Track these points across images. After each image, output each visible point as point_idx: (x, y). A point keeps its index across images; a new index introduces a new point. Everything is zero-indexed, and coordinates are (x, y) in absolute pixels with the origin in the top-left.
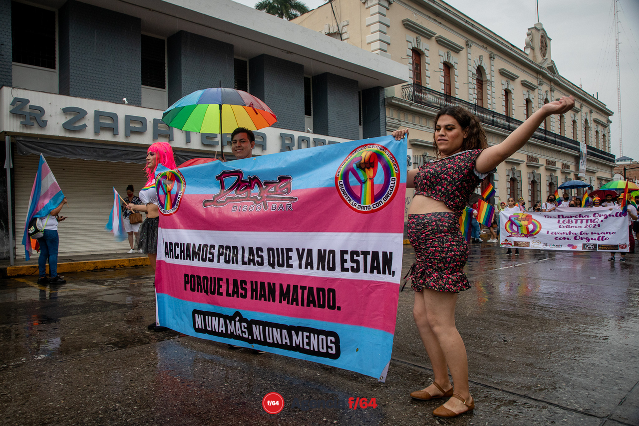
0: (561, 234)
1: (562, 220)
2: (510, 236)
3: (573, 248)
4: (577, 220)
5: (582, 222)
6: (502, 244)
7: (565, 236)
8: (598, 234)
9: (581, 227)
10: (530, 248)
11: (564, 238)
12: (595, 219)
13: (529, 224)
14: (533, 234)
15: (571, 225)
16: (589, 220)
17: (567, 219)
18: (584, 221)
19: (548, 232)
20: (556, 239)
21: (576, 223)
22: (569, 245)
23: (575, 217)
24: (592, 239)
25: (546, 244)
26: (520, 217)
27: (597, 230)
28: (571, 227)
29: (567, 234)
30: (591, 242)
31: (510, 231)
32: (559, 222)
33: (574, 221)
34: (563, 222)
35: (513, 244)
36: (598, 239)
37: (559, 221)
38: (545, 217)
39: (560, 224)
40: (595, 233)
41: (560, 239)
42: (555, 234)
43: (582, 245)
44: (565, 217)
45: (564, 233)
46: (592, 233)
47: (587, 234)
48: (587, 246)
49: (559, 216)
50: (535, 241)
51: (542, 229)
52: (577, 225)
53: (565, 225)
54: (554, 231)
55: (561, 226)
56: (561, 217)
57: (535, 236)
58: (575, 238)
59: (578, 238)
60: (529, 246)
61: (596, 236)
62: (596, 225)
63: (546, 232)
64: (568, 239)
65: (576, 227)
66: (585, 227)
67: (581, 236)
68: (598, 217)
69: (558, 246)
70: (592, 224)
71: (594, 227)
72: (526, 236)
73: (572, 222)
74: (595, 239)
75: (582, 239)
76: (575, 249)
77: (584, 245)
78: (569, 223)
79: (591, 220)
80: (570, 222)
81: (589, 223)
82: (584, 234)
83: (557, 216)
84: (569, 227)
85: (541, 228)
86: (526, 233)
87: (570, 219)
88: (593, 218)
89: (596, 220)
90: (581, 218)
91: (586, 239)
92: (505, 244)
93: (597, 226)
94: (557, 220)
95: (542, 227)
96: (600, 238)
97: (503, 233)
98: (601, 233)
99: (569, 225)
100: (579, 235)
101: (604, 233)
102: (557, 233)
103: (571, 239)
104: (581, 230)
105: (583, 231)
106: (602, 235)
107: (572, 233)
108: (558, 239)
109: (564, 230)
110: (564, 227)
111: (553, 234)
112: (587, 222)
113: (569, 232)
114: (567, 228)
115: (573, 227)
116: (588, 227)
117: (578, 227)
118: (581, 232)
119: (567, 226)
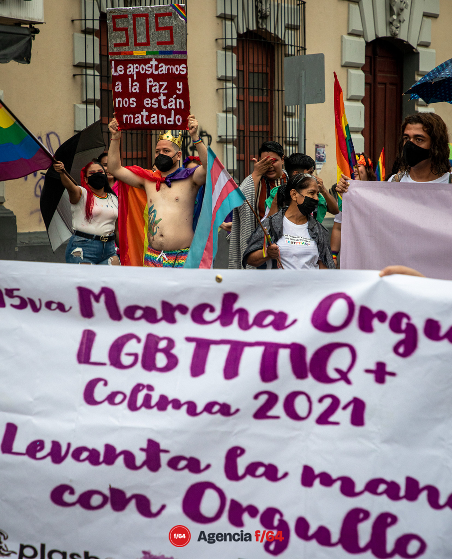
1: (105, 335)
4: (202, 346)
7: (119, 476)
8: (348, 487)
9: (225, 410)
11: (118, 500)
12: (329, 349)
15: (162, 385)
16: (284, 356)
17: (142, 329)
21: (198, 368)
23: (198, 315)
24: (302, 528)
28: (163, 403)
29: (130, 461)
30: (300, 556)
32: (84, 356)
33: (185, 353)
34: (115, 355)
36: (349, 542)
37: (87, 341)
39: (89, 373)
40: (326, 480)
41: (85, 501)
42: (57, 455)
44: (130, 312)
45: (111, 454)
46: (308, 477)
47: (272, 473)
49: (85, 300)
52: (201, 389)
53: (125, 381)
54: (50, 428)
55: (100, 392)
56: (99, 307)
58: (191, 506)
62: (335, 404)
64: (144, 506)
65: (192, 409)
66: (261, 414)
67: (237, 491)
68: (353, 334)
70: (310, 385)
71: (323, 419)
73: (173, 362)
78: (149, 364)
79: (297, 350)
80: (161, 360)
81: (286, 382)
82: (251, 469)
84: (147, 403)
87: (162, 329)
88: (313, 340)
89: (339, 360)
90: (234, 332)
93: (343, 416)
94: (71, 332)
96: (365, 532)
98: (372, 486)
99: (150, 388)
100: (216, 475)
101: (392, 491)
102: (69, 445)
103: (163, 507)
104: (228, 433)
105: (243, 451)
106: (377, 504)
107: (164, 458)
108: (73, 504)
109: (114, 430)
110: (119, 398)
111: (39, 455)
112: (268, 371)
113: (142, 449)
114: (133, 406)
115: (170, 407)
116: (277, 417)
117: (209, 408)
118: (234, 454)
119: (137, 388)
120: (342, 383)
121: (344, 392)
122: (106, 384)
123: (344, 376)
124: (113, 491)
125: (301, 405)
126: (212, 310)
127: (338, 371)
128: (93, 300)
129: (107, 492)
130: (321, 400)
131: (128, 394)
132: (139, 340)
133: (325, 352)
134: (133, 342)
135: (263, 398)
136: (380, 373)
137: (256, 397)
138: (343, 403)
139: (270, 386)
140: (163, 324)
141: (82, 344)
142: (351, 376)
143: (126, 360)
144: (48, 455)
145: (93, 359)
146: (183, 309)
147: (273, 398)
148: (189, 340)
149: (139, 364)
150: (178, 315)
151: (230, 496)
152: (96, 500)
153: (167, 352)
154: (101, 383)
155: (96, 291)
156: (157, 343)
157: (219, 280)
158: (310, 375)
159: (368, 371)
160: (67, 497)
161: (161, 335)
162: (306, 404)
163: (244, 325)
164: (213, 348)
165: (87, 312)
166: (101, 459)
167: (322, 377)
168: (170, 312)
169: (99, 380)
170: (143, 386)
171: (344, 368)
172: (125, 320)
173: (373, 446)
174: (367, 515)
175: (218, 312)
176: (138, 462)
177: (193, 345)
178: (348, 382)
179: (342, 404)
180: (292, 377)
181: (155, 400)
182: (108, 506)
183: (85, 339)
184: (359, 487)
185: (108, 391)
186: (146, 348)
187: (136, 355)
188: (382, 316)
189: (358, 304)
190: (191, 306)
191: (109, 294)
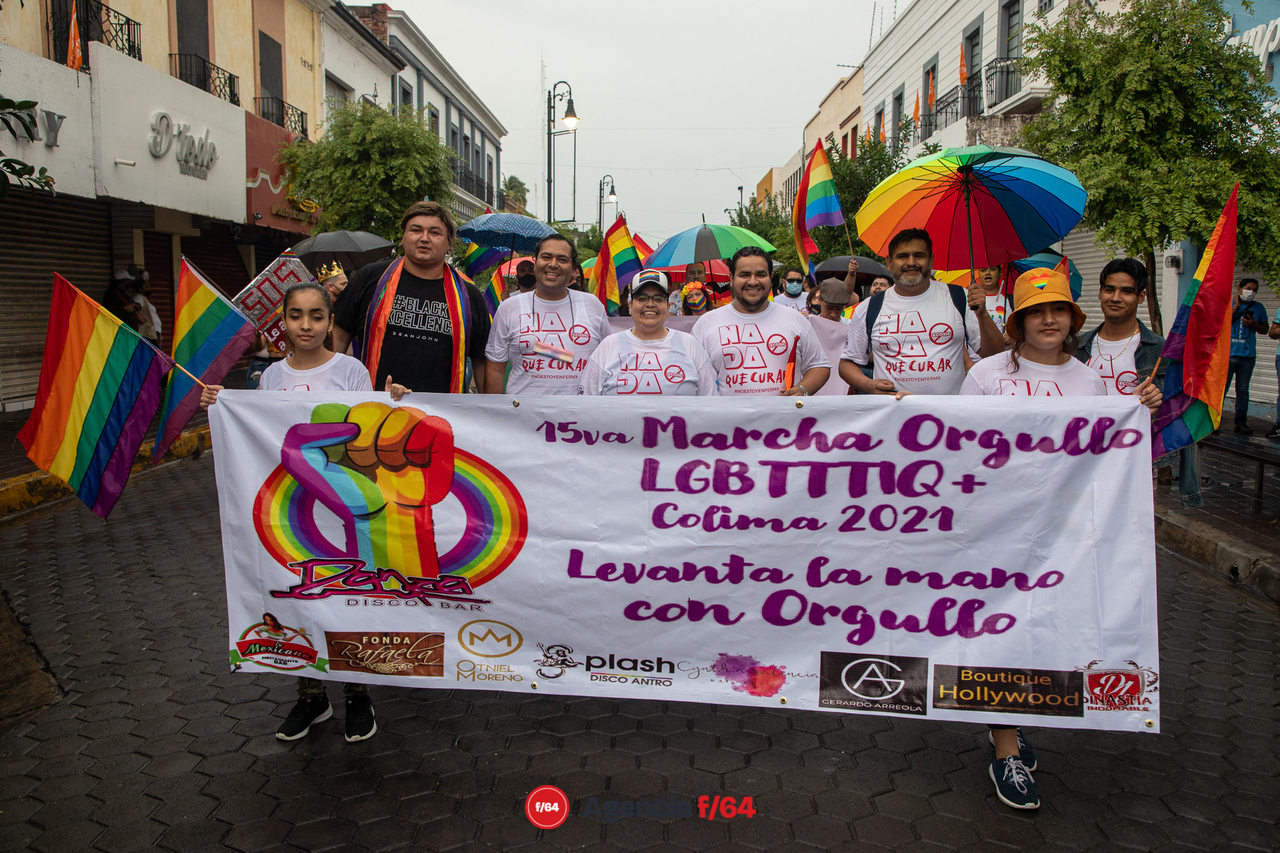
0: (672, 575)
1: (671, 462)
2: (294, 592)
3: (752, 686)
4: (779, 470)
5: (817, 487)
6: (245, 648)
7: (699, 590)
8: (935, 581)
9: (813, 524)
10: (447, 681)
11: (696, 611)
12: (917, 466)
13: (434, 495)
14: (468, 573)
15: (739, 506)
16: (873, 475)
17: (711, 455)
18: (838, 480)
19: (576, 557)
20: (632, 612)
21: (777, 488)
22: (728, 666)
23: (771, 441)
24: (888, 619)
25: (560, 656)
26: (364, 441)
27: (923, 550)
28: (744, 523)
29: (711, 575)
30: (887, 643)
31: (297, 553)
32: (649, 482)
33: (761, 477)
34: (683, 480)
35: (323, 653)
36: (937, 626)
37: (651, 469)
38: (550, 437)
39: (656, 499)
40: (914, 577)
41: (661, 614)
42: (630, 575)
43: (814, 665)
44: (698, 441)
45: (690, 572)
46: (893, 577)
47: (854, 578)
48: (853, 676)
49: (651, 429)
50: (480, 629)
51: (529, 540)
52: (785, 508)
53: (696, 504)
54: (621, 551)
55: (670, 516)
56: (665, 437)
57: (479, 592)
58: (772, 611)
59: (790, 608)
60: (439, 670)
61: (918, 601)
62: (922, 513)
63: (565, 561)
64: (721, 615)
65: (777, 525)
66: (847, 527)
67: (815, 596)
68: (940, 452)
69: (647, 665)
70: (898, 500)
71: (909, 528)
72: (413, 590)
73: (748, 485)
74: (911, 624)
75: (817, 615)
76: (772, 691)
77: (832, 666)
78: (721, 486)
79: (887, 468)
80: (735, 483)
81: (874, 496)
82: (834, 576)
83: (637, 431)
84: (725, 523)
85: (522, 526)
86: (411, 565)
87: (732, 455)
88: (902, 458)
89: (926, 475)
90: (812, 454)
91: (850, 615)
92: (267, 645)
93: (931, 524)
94: (632, 461)
95: (532, 518)
96: (951, 617)
97: (241, 566)
98: (959, 579)
99: (726, 509)
100: (799, 583)
101: (979, 581)
102: (643, 566)
103: (742, 615)
104: (813, 546)
105: (826, 561)
106: (963, 594)
107: (747, 571)
108: (649, 617)
109: (692, 549)
110: (692, 521)
111: (610, 577)
112: (857, 487)
113: (724, 565)
114: (709, 527)
115: (752, 525)
116: (863, 529)
117: (796, 524)
118: (816, 565)
119: (711, 511)
120: (929, 496)
121: (929, 503)
122: (676, 508)
123: (931, 490)
124: (691, 603)
125: (886, 517)
126: (787, 434)
127: (924, 485)
128: (659, 429)
129: (686, 605)
130: (906, 512)
131: (702, 516)
132: (708, 466)
133: (913, 469)
134: (702, 468)
135: (851, 512)
136: (968, 484)
137: (844, 512)
138: (930, 512)
139: (857, 501)
140: (733, 450)
141: (644, 472)
142: (937, 489)
143: (695, 485)
144: (621, 576)
145: (658, 486)
146: (756, 435)
147: (859, 512)
148: (764, 463)
149: (711, 488)
150: (749, 441)
151: (810, 601)
152: (673, 613)
153: (741, 476)
154: (672, 507)
155: (665, 420)
156: (729, 469)
157: (799, 406)
158: (896, 490)
159: (955, 483)
160: (642, 612)
161: (732, 461)
162: (893, 516)
163: (823, 447)
164: (791, 470)
165: (650, 440)
166: (681, 576)
167: (909, 492)
168: (741, 439)
169: (668, 505)
170: (718, 509)
171: (931, 482)
172: (691, 447)
173: (959, 546)
174: (953, 603)
175: (793, 436)
176: (720, 576)
177: (768, 469)
178: (936, 494)
179: (929, 514)
180: (881, 492)
181: (734, 519)
182: (685, 617)
183: (648, 467)
184: (946, 580)
185: (679, 514)
186: (717, 472)
187: (706, 481)
188: (970, 435)
189: (947, 425)
190: (765, 432)
191: (679, 424)
